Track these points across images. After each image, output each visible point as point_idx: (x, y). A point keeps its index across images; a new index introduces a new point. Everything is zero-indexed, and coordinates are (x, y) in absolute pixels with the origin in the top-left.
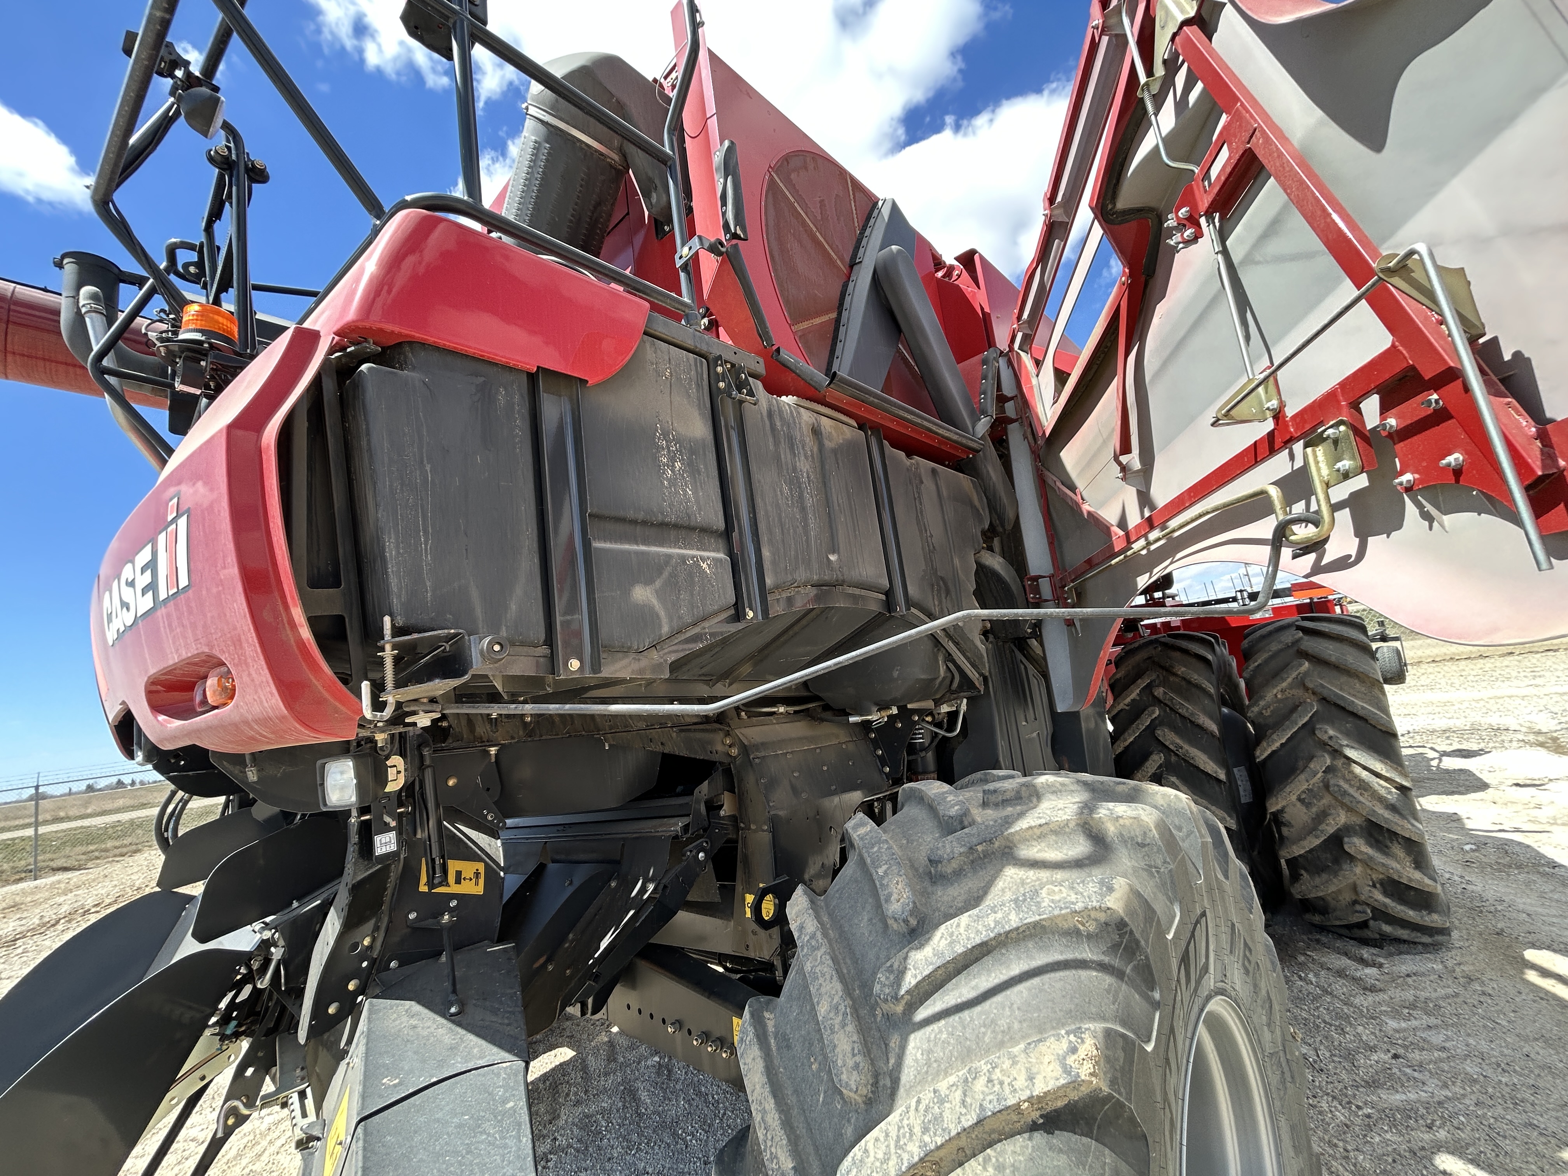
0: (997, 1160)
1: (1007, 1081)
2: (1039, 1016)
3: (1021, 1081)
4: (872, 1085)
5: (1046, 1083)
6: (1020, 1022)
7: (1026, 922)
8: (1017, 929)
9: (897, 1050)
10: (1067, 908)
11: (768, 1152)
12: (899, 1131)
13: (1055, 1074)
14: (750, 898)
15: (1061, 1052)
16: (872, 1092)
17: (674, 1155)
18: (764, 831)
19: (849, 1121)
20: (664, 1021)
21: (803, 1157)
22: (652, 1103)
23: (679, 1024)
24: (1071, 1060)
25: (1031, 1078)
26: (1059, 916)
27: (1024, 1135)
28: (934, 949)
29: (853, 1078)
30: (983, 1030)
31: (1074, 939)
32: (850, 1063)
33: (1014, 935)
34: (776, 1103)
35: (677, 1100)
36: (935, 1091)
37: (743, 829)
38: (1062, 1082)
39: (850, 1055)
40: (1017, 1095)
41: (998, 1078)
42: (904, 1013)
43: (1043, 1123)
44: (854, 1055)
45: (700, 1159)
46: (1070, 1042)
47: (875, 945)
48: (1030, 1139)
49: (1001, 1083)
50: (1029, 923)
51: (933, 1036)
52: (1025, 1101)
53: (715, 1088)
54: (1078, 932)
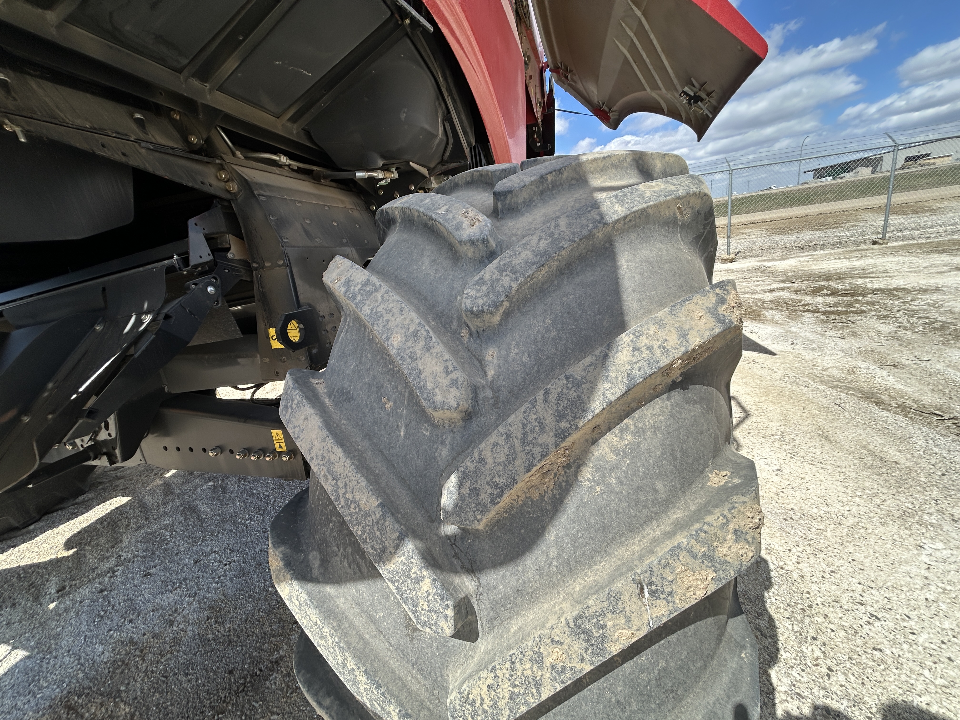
0: (636, 427)
1: (656, 344)
2: (657, 293)
3: (673, 340)
4: (472, 399)
5: (700, 335)
6: (639, 301)
7: (633, 210)
8: (625, 217)
9: (495, 361)
10: (671, 195)
11: (342, 500)
12: (524, 428)
13: (708, 326)
14: (272, 332)
15: (710, 305)
16: (472, 406)
17: (236, 535)
18: (280, 266)
19: (442, 443)
20: (204, 450)
21: (388, 491)
22: (211, 510)
23: (220, 449)
24: (722, 309)
25: (684, 336)
26: (664, 202)
27: (663, 396)
28: (533, 251)
29: (452, 396)
30: (598, 317)
31: (671, 229)
32: (444, 381)
33: (619, 226)
34: (345, 451)
35: (233, 503)
36: (567, 378)
37: (256, 269)
38: (718, 330)
39: (443, 375)
40: (671, 354)
41: (646, 345)
42: (500, 324)
43: (681, 381)
44: (448, 373)
45: (259, 531)
46: (718, 295)
47: (445, 279)
48: (668, 399)
49: (650, 348)
50: (637, 211)
51: (539, 338)
52: (678, 359)
53: (265, 489)
54: (674, 222)
